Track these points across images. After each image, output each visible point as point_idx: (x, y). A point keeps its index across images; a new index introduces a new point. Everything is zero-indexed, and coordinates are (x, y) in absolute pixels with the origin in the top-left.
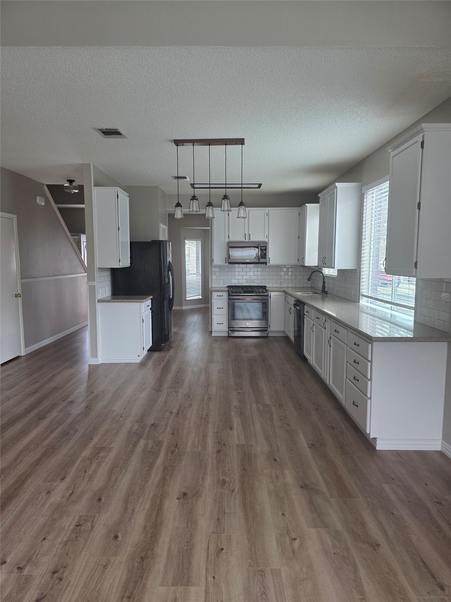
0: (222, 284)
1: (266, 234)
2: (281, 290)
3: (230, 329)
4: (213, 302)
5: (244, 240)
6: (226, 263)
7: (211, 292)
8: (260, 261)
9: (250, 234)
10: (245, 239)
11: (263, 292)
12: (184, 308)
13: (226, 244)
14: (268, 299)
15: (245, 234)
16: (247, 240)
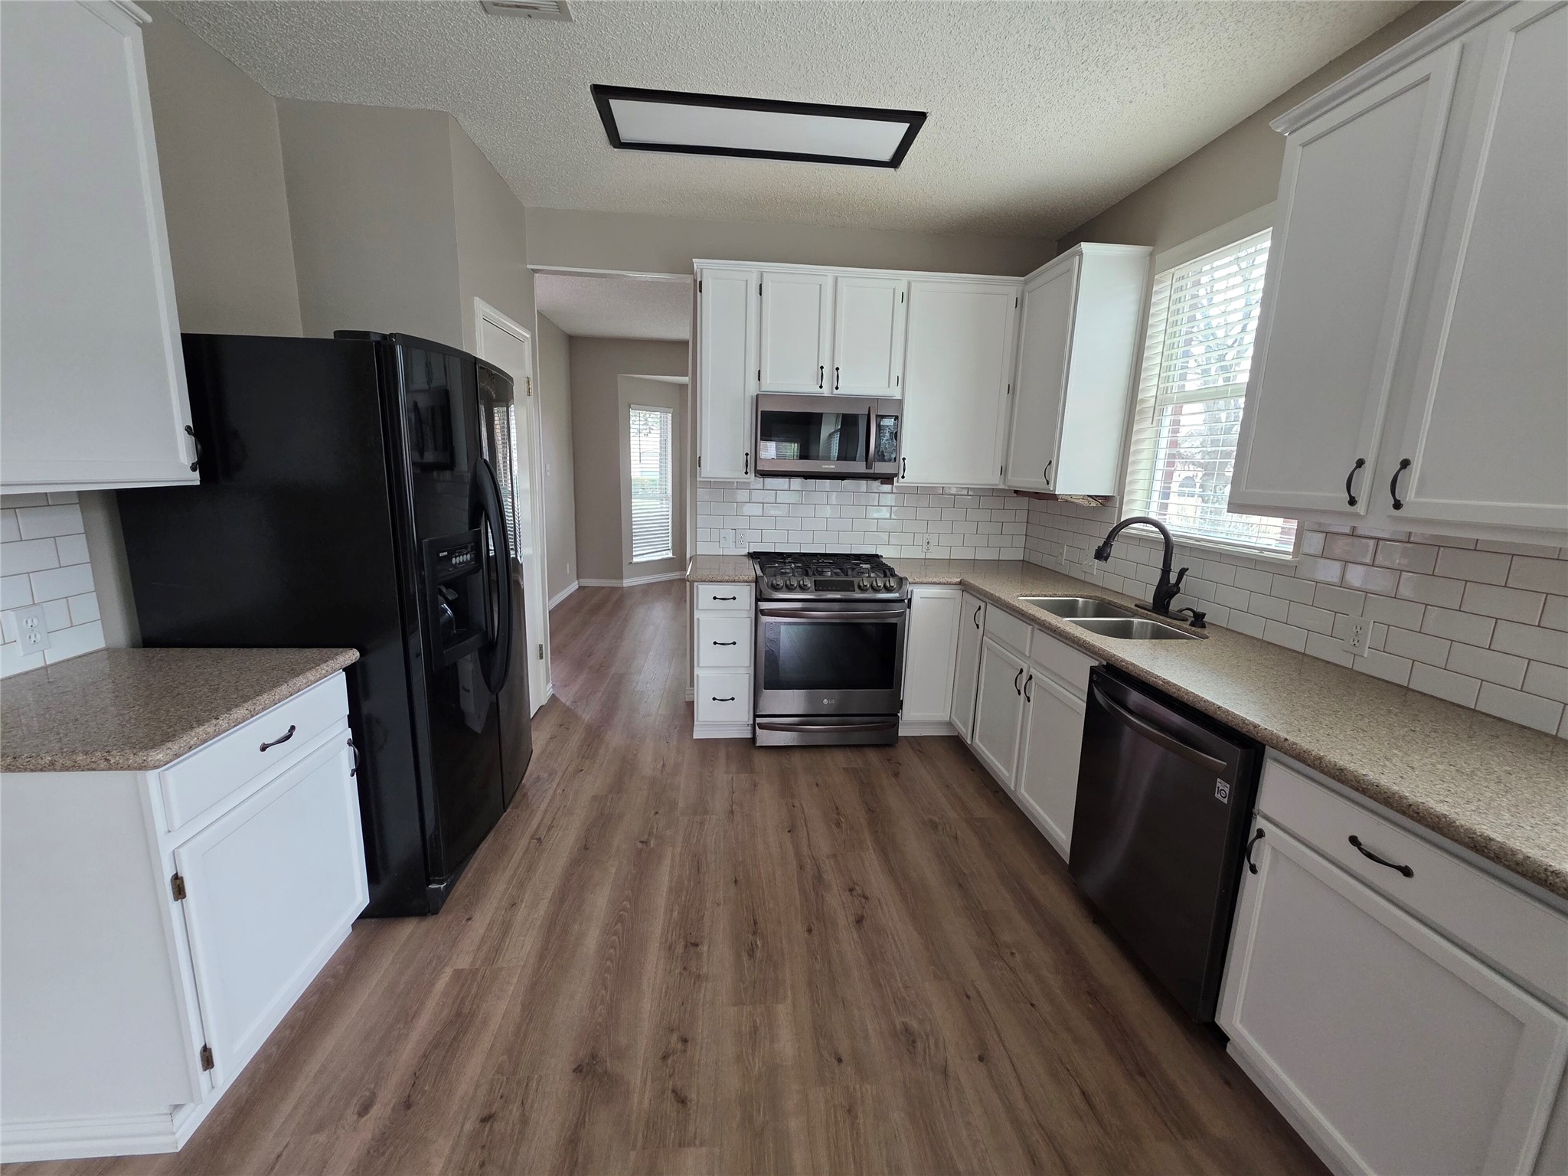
0: (732, 545)
1: (897, 371)
2: (949, 580)
3: (758, 720)
4: (698, 619)
5: (814, 389)
6: (746, 473)
7: (692, 583)
8: (872, 471)
9: (837, 369)
10: (821, 387)
11: (888, 590)
12: (627, 583)
13: (748, 401)
14: (903, 614)
15: (822, 368)
16: (826, 391)
